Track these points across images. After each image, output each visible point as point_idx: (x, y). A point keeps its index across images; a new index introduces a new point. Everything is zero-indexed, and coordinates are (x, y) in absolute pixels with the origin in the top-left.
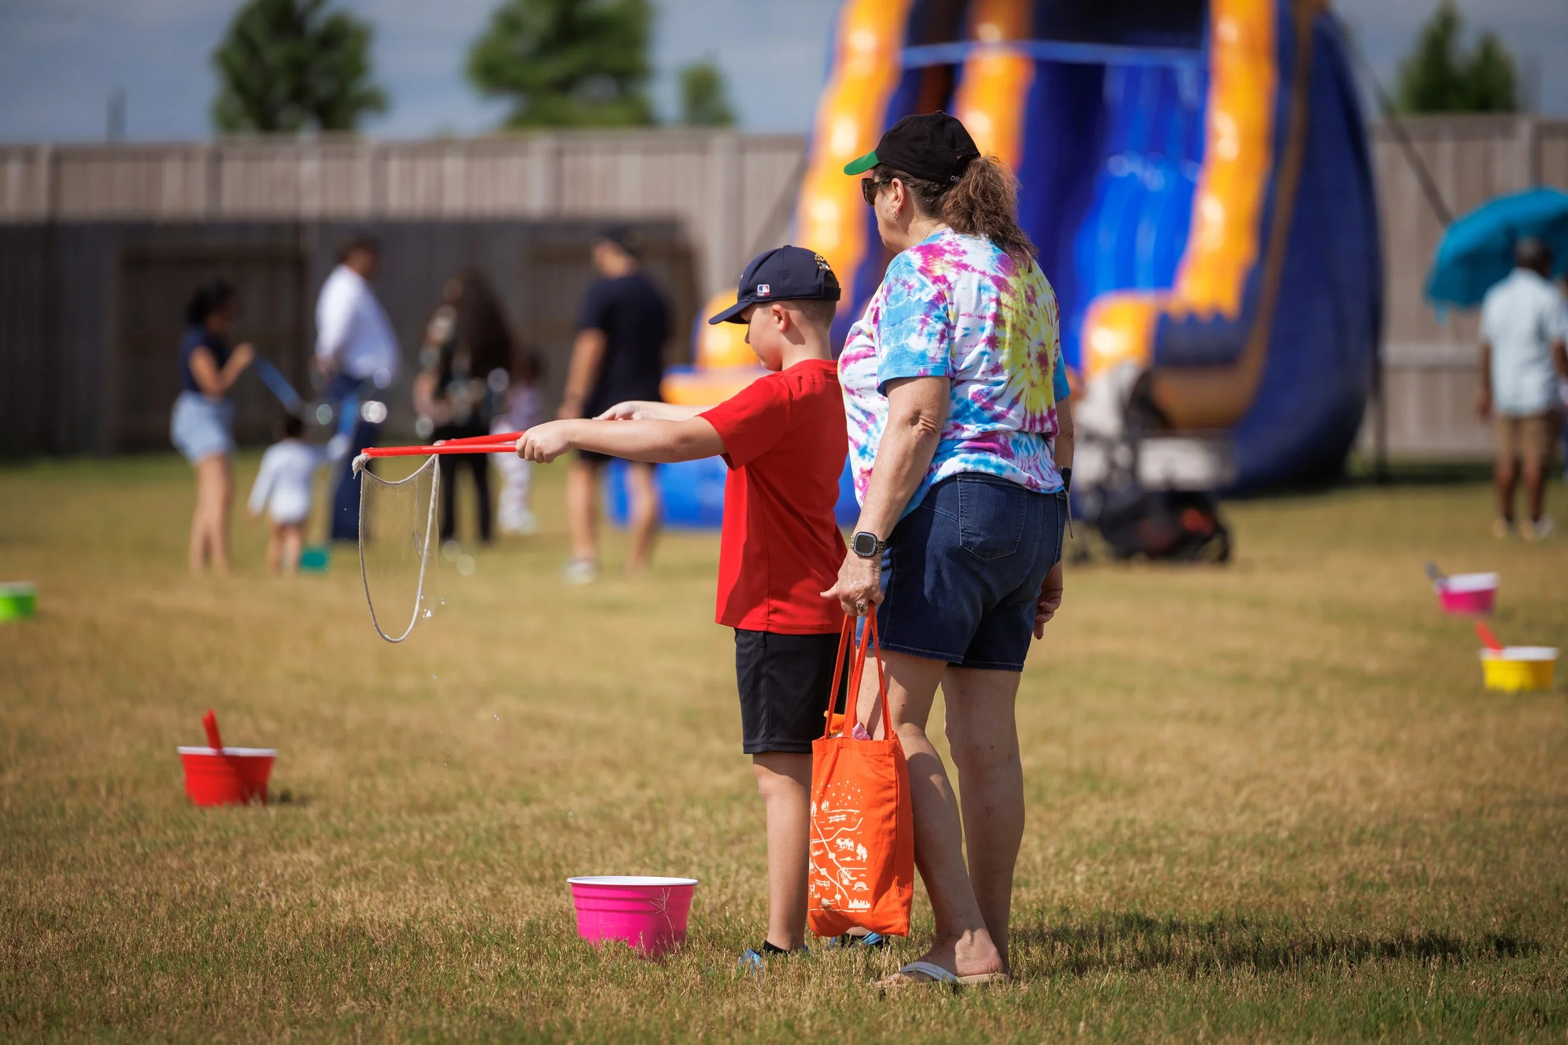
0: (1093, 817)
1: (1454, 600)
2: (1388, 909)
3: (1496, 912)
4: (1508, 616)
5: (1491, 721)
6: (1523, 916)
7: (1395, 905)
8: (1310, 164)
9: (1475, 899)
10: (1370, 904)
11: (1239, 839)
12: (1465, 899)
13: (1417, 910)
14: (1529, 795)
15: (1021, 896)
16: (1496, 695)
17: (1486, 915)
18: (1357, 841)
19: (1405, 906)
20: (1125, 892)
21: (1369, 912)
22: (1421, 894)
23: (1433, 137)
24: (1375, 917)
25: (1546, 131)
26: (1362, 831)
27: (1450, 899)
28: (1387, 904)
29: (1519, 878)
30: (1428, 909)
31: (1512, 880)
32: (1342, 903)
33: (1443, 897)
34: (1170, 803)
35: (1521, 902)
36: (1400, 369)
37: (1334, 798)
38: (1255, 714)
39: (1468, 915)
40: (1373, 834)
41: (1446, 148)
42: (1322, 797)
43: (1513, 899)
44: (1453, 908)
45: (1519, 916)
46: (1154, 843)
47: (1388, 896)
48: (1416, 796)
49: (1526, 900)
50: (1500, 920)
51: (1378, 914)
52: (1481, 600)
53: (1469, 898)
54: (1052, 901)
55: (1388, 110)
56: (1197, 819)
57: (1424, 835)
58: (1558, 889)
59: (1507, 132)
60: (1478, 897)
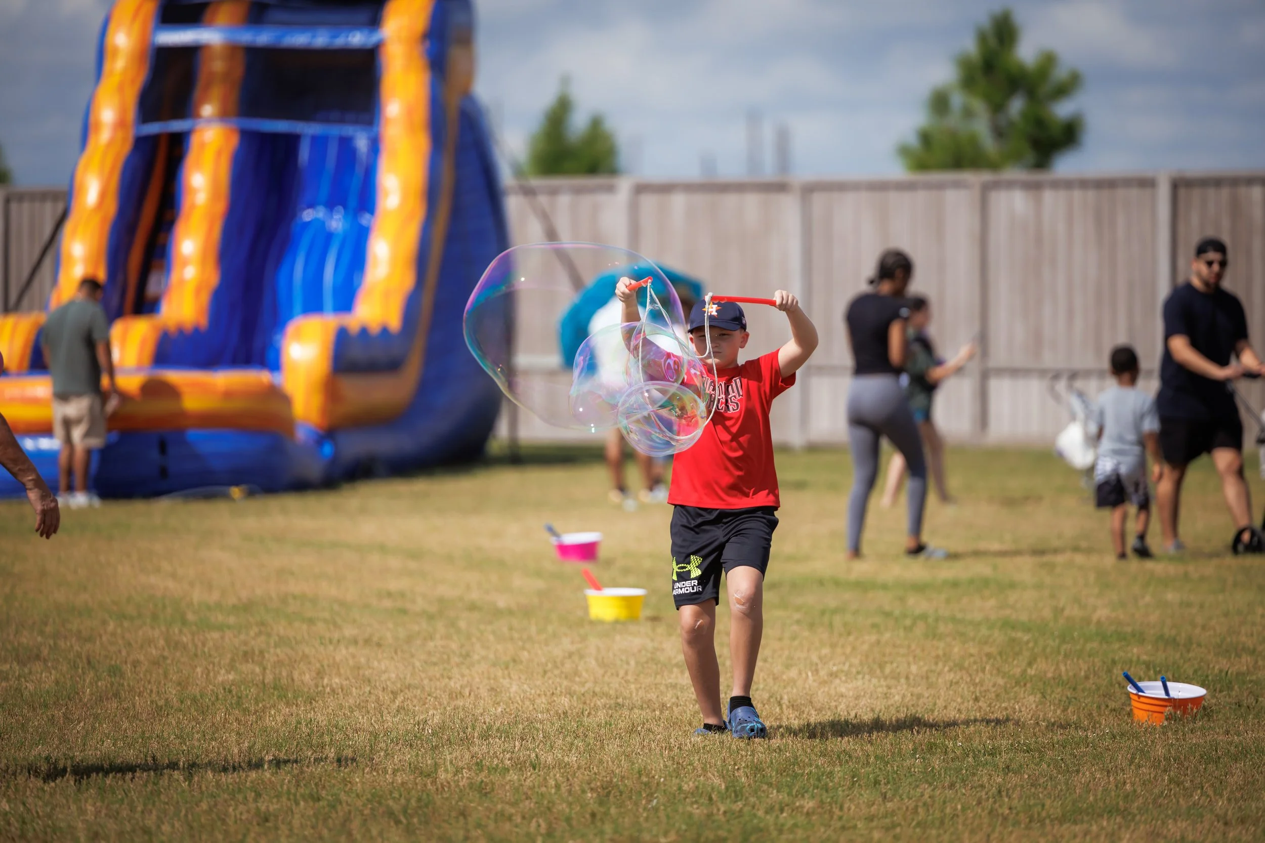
0: (279, 719)
1: (565, 550)
2: (507, 787)
3: (592, 789)
4: (609, 563)
5: (593, 642)
6: (613, 792)
7: (514, 784)
8: (456, 213)
9: (575, 779)
10: (493, 784)
11: (394, 734)
12: (568, 780)
13: (530, 788)
14: (620, 700)
15: (220, 780)
16: (596, 623)
17: (584, 792)
18: (485, 736)
19: (522, 785)
20: (303, 775)
21: (493, 790)
22: (533, 776)
23: (553, 192)
24: (498, 794)
25: (641, 189)
26: (490, 728)
27: (556, 780)
28: (507, 783)
29: (610, 763)
30: (539, 787)
31: (605, 765)
32: (471, 783)
33: (550, 778)
34: (341, 707)
35: (611, 781)
36: (527, 372)
37: (468, 703)
38: (409, 639)
39: (570, 792)
40: (498, 730)
41: (564, 200)
42: (460, 703)
43: (605, 779)
44: (558, 787)
45: (609, 792)
46: (327, 739)
47: (508, 778)
48: (533, 702)
49: (615, 780)
50: (595, 795)
51: (500, 792)
52: (587, 551)
53: (570, 778)
54: (246, 783)
55: (519, 172)
56: (362, 720)
57: (538, 730)
58: (639, 772)
59: (610, 189)
60: (577, 778)
